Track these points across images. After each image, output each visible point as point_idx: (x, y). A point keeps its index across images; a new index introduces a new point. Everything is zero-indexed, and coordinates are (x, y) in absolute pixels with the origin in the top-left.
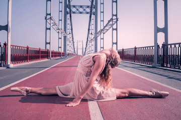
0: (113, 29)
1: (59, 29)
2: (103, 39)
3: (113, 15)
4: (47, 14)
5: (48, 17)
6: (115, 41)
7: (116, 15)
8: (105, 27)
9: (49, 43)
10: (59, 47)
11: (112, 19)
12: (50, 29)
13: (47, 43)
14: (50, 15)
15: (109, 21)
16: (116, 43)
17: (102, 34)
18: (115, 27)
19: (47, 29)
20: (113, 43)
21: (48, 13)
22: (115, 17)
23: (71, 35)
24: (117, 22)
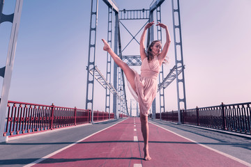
0: (178, 81)
1: (106, 84)
2: (163, 95)
3: (177, 62)
4: (90, 63)
5: (91, 67)
6: (182, 97)
7: (182, 62)
8: (166, 79)
9: (92, 101)
10: (106, 107)
11: (175, 67)
12: (92, 82)
13: (88, 101)
14: (93, 63)
15: (172, 71)
16: (184, 100)
17: (162, 90)
18: (180, 77)
19: (89, 82)
20: (180, 100)
21: (91, 61)
22: (179, 65)
23: (122, 92)
24: (183, 71)
